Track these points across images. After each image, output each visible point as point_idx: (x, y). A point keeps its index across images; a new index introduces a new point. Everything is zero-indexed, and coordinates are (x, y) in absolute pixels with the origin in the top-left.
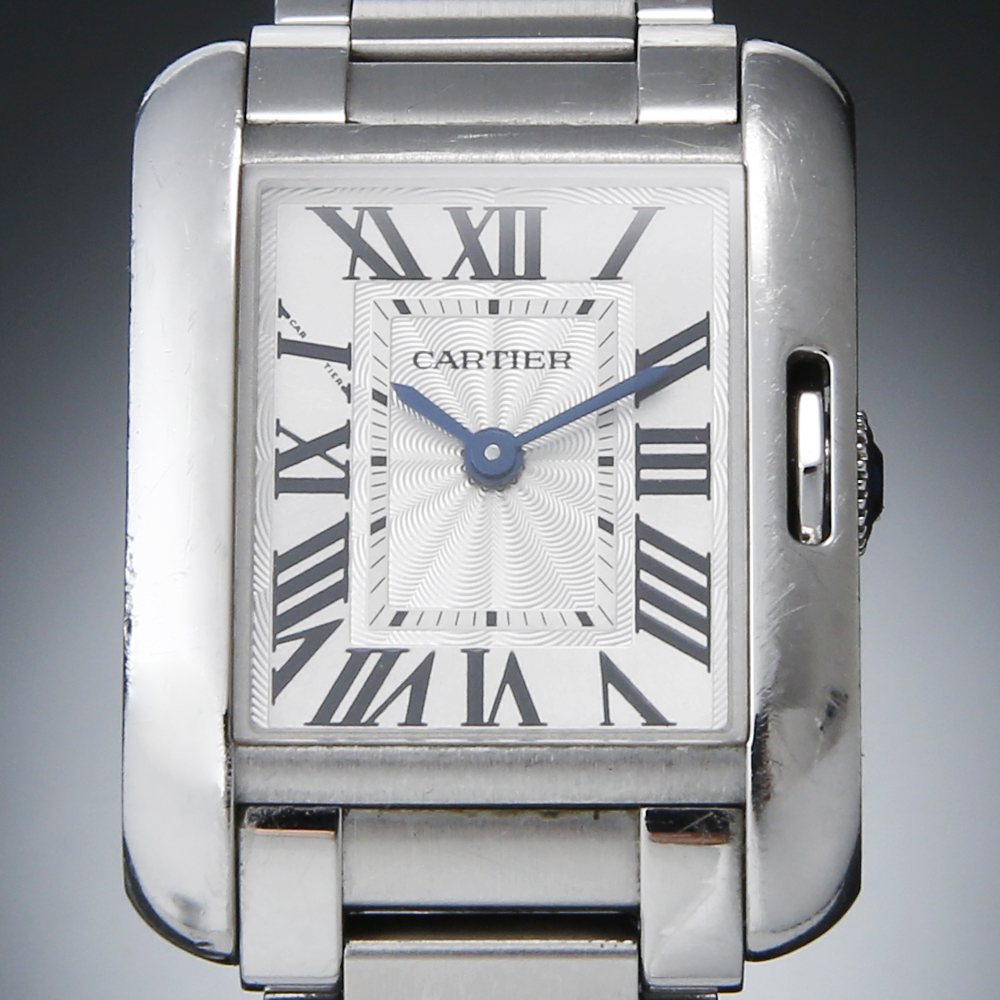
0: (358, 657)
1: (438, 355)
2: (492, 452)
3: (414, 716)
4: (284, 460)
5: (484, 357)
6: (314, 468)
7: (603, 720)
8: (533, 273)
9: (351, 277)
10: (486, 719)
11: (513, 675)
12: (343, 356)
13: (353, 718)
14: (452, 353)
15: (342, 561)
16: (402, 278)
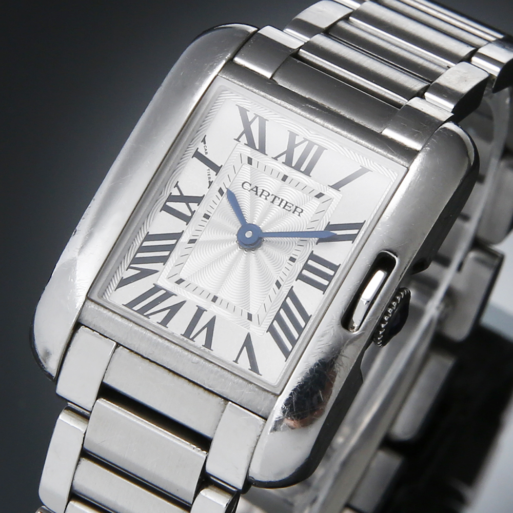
0: (156, 289)
1: (253, 186)
2: (249, 234)
3: (165, 322)
4: (172, 198)
5: (270, 196)
6: (181, 207)
7: (235, 360)
8: (307, 172)
9: (238, 140)
10: (191, 337)
11: (210, 326)
12: (216, 169)
13: (142, 311)
14: (258, 189)
15: (171, 248)
16: (256, 150)
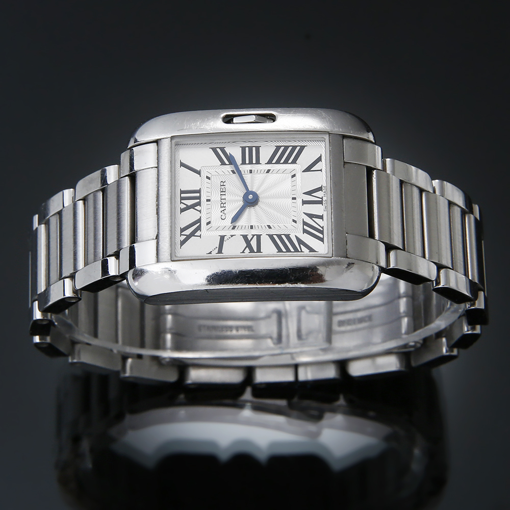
0: (305, 231)
1: (222, 214)
2: (251, 197)
3: (321, 217)
4: (252, 251)
5: (222, 202)
6: (254, 244)
7: (321, 171)
8: (199, 191)
9: (200, 236)
10: (321, 200)
11: (309, 193)
12: (222, 238)
13: (322, 232)
14: (221, 210)
15: (279, 236)
16: (200, 224)
